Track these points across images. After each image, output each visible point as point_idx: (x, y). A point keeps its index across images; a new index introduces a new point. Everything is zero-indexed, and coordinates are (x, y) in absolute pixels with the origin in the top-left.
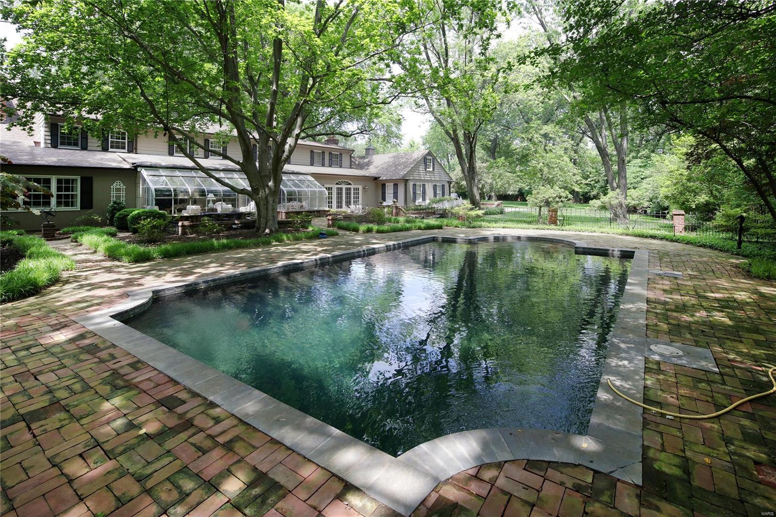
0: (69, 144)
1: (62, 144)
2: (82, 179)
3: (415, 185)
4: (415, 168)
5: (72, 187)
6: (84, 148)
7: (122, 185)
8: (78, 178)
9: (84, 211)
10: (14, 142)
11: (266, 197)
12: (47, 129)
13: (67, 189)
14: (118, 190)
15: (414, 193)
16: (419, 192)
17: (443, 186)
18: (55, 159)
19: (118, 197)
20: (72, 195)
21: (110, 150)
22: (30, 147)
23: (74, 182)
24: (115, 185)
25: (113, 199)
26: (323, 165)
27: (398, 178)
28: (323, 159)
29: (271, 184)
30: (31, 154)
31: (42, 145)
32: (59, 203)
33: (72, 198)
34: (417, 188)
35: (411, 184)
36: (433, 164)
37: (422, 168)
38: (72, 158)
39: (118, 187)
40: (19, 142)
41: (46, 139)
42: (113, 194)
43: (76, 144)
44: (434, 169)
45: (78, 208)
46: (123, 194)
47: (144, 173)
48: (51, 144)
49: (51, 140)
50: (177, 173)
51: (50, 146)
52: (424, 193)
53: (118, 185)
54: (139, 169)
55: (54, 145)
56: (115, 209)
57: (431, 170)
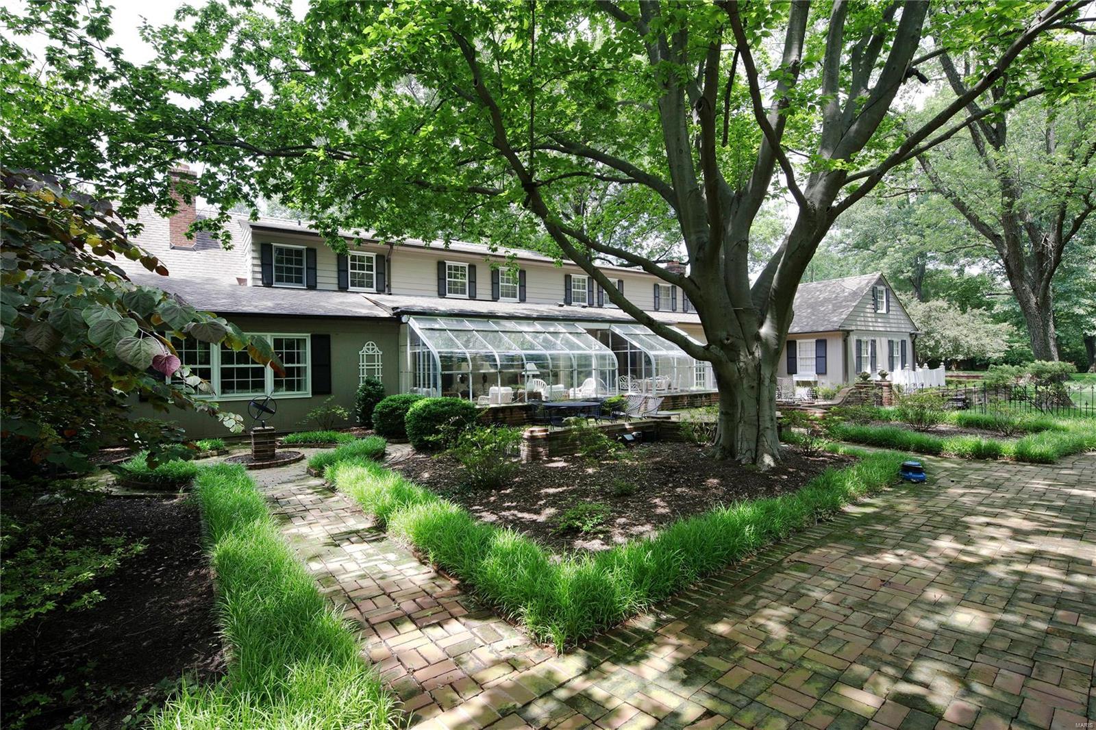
0: (289, 280)
1: (279, 279)
2: (313, 337)
3: (859, 342)
4: (858, 310)
5: (298, 353)
6: (312, 287)
7: (376, 349)
8: (307, 336)
9: (319, 398)
10: (208, 279)
11: (758, 368)
12: (256, 255)
13: (290, 358)
14: (371, 358)
15: (859, 357)
16: (867, 354)
17: (903, 342)
18: (270, 304)
19: (371, 372)
20: (298, 368)
21: (351, 289)
22: (232, 286)
23: (301, 344)
24: (365, 348)
25: (363, 376)
26: (674, 310)
27: (830, 328)
28: (674, 298)
29: (766, 330)
30: (232, 295)
31: (250, 283)
32: (278, 385)
33: (298, 375)
34: (863, 347)
35: (853, 339)
36: (888, 301)
37: (869, 308)
38: (294, 301)
39: (370, 353)
40: (215, 280)
41: (254, 272)
42: (363, 365)
43: (299, 281)
44: (888, 310)
45: (307, 392)
46: (378, 365)
47: (415, 324)
48: (262, 280)
49: (262, 273)
50: (468, 325)
51: (260, 283)
52: (874, 356)
53: (370, 349)
54: (404, 319)
55: (268, 284)
56: (369, 394)
57: (884, 311)
